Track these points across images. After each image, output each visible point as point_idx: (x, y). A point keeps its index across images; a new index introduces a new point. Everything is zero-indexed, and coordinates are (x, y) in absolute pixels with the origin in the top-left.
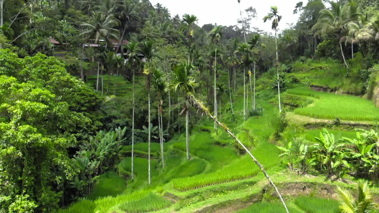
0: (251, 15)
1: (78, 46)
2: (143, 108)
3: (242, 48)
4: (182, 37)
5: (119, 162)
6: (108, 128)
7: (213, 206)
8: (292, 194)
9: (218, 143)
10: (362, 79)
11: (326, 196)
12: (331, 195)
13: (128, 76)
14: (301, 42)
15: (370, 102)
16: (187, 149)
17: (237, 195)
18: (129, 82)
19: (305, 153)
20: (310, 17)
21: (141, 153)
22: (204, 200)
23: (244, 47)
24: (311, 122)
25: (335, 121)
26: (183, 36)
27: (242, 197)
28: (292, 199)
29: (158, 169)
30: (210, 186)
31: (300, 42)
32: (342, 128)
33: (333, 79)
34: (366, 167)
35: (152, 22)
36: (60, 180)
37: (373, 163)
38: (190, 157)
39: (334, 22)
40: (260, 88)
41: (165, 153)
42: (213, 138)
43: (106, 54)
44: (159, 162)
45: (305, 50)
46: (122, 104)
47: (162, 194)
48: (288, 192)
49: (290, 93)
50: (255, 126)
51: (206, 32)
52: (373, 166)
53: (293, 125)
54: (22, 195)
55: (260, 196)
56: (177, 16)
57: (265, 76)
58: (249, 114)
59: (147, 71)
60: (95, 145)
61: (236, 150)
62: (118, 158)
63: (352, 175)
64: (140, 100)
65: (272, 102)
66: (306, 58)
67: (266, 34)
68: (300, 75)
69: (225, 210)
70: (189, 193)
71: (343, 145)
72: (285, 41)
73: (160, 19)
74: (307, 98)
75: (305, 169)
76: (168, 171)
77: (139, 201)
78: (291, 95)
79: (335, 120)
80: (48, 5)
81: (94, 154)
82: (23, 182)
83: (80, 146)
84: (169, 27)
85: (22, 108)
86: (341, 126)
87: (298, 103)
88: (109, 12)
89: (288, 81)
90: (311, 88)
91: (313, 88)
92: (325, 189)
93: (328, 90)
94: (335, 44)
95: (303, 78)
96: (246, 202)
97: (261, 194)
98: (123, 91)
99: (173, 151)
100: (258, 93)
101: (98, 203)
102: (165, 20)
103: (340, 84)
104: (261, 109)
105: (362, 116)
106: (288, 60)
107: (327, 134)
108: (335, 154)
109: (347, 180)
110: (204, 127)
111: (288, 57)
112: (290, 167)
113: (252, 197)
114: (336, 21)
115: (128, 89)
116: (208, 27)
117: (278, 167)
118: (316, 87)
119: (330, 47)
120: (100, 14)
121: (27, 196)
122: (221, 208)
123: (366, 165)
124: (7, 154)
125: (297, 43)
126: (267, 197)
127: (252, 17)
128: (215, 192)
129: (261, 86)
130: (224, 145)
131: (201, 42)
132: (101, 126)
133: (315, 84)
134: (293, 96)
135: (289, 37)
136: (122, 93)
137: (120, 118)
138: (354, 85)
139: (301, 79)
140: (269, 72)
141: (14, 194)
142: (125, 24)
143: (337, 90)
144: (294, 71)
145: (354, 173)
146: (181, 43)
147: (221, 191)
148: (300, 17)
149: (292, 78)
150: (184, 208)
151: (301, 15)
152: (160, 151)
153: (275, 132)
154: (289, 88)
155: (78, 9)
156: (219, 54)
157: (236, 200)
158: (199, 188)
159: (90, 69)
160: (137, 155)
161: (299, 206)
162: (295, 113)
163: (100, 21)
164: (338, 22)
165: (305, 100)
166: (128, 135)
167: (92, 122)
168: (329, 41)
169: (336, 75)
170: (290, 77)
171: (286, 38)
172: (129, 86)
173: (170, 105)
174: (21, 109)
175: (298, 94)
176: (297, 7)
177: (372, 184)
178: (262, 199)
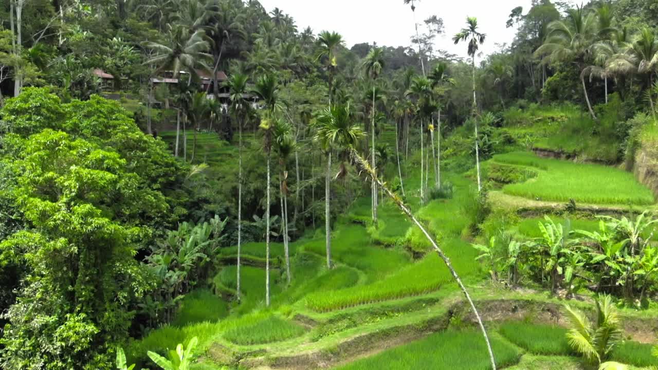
0: (435, 30)
1: (142, 82)
2: (253, 186)
3: (417, 85)
4: (316, 67)
5: (216, 274)
6: (196, 219)
7: (370, 334)
8: (496, 318)
9: (378, 243)
10: (618, 137)
11: (550, 322)
12: (558, 319)
13: (227, 132)
14: (520, 75)
15: (630, 175)
16: (328, 250)
17: (407, 319)
18: (228, 143)
19: (516, 255)
20: (535, 32)
21: (251, 259)
22: (356, 326)
23: (422, 84)
24: (529, 206)
25: (567, 205)
26: (320, 65)
27: (415, 322)
28: (495, 327)
29: (279, 285)
30: (365, 304)
31: (517, 75)
32: (578, 216)
33: (570, 137)
34: (614, 276)
35: (266, 41)
36: (125, 297)
37: (625, 270)
38: (332, 265)
39: (571, 43)
40: (449, 153)
41: (291, 258)
42: (369, 235)
43: (191, 95)
44: (281, 273)
45: (527, 89)
46: (218, 180)
47: (291, 317)
48: (489, 315)
49: (499, 161)
50: (440, 215)
51: (357, 58)
52: (625, 273)
53: (499, 212)
54: (75, 314)
55: (444, 321)
56: (308, 31)
57: (457, 133)
58: (430, 195)
59: (266, 124)
60: (175, 245)
61: (408, 254)
62: (214, 267)
63: (591, 290)
64: (250, 172)
65: (470, 176)
66: (527, 102)
67: (460, 61)
68: (517, 131)
69: (389, 341)
70: (332, 315)
71: (577, 241)
72: (492, 74)
73: (279, 37)
74: (527, 169)
75: (517, 279)
76: (297, 285)
77: (254, 327)
78: (500, 164)
79: (568, 203)
80: (90, 12)
81: (175, 259)
82: (77, 295)
83: (150, 247)
84: (294, 49)
85: (79, 179)
86: (577, 212)
87: (511, 178)
88: (195, 24)
89: (496, 141)
90: (534, 152)
91: (537, 152)
92: (548, 310)
93: (562, 155)
94: (574, 80)
95: (522, 136)
96: (422, 331)
97: (446, 318)
98: (219, 158)
99: (305, 255)
100: (445, 161)
101: (188, 332)
102: (289, 37)
103: (582, 145)
104: (451, 188)
105: (611, 197)
106: (497, 106)
107: (551, 224)
108: (564, 255)
109: (583, 297)
110: (356, 218)
111: (498, 100)
112: (494, 277)
113: (431, 322)
114: (574, 41)
115: (226, 154)
116: (362, 49)
117: (474, 277)
118: (542, 150)
119: (566, 84)
120: (180, 28)
121: (83, 315)
122: (382, 339)
123: (612, 273)
124: (55, 250)
125: (512, 76)
126: (455, 323)
127: (436, 33)
128: (374, 314)
129: (451, 150)
130: (388, 246)
131: (349, 76)
132: (184, 215)
133: (540, 145)
134: (504, 166)
135: (499, 66)
136: (217, 161)
137: (215, 202)
138: (604, 147)
139: (519, 137)
140: (464, 125)
141: (61, 313)
142: (221, 45)
143: (577, 155)
144: (507, 124)
145: (595, 286)
146: (316, 76)
147: (382, 312)
148: (519, 33)
149: (504, 137)
150: (325, 338)
151: (519, 29)
152: (283, 256)
153: (470, 222)
154: (498, 152)
155: (142, 19)
156: (379, 96)
157: (406, 327)
158: (348, 308)
159: (163, 121)
160: (245, 263)
161: (505, 337)
162: (504, 193)
163: (180, 40)
164: (578, 43)
165: (523, 173)
166: (229, 231)
167: (169, 208)
168: (565, 73)
169: (576, 131)
170: (500, 134)
171: (493, 69)
172: (227, 149)
173: (298, 179)
174: (77, 180)
175: (513, 163)
176: (512, 15)
177: (624, 303)
178: (447, 325)
